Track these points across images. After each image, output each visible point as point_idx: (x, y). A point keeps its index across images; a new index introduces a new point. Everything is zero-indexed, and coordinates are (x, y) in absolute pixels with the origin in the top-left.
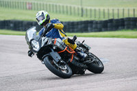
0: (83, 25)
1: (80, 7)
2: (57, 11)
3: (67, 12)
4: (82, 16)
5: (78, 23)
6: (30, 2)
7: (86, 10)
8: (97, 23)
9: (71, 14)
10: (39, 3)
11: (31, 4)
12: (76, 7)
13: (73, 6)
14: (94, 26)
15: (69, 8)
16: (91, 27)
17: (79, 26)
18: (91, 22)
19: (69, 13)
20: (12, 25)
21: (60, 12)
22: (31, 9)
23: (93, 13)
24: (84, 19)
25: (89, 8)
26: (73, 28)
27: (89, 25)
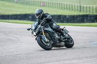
0: (81, 18)
1: (79, 5)
2: (62, 8)
3: (70, 8)
4: (80, 11)
5: (77, 16)
6: (44, 1)
7: (83, 7)
8: (91, 16)
9: (72, 10)
10: (50, 2)
11: (44, 2)
12: (76, 5)
13: (73, 4)
14: (89, 18)
15: (71, 5)
16: (87, 19)
17: (78, 19)
18: (87, 16)
19: (71, 9)
20: (30, 17)
21: (65, 9)
22: (44, 6)
23: (88, 9)
24: (82, 13)
25: (85, 6)
26: (74, 20)
27: (85, 17)
